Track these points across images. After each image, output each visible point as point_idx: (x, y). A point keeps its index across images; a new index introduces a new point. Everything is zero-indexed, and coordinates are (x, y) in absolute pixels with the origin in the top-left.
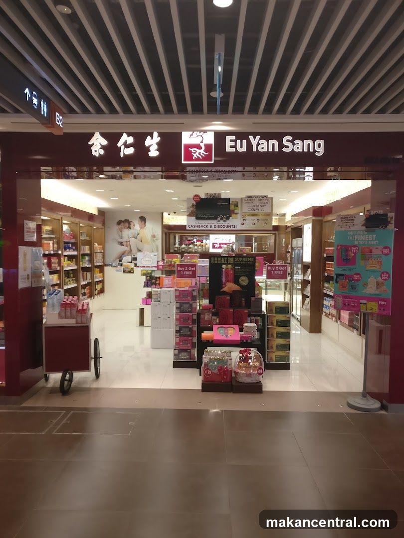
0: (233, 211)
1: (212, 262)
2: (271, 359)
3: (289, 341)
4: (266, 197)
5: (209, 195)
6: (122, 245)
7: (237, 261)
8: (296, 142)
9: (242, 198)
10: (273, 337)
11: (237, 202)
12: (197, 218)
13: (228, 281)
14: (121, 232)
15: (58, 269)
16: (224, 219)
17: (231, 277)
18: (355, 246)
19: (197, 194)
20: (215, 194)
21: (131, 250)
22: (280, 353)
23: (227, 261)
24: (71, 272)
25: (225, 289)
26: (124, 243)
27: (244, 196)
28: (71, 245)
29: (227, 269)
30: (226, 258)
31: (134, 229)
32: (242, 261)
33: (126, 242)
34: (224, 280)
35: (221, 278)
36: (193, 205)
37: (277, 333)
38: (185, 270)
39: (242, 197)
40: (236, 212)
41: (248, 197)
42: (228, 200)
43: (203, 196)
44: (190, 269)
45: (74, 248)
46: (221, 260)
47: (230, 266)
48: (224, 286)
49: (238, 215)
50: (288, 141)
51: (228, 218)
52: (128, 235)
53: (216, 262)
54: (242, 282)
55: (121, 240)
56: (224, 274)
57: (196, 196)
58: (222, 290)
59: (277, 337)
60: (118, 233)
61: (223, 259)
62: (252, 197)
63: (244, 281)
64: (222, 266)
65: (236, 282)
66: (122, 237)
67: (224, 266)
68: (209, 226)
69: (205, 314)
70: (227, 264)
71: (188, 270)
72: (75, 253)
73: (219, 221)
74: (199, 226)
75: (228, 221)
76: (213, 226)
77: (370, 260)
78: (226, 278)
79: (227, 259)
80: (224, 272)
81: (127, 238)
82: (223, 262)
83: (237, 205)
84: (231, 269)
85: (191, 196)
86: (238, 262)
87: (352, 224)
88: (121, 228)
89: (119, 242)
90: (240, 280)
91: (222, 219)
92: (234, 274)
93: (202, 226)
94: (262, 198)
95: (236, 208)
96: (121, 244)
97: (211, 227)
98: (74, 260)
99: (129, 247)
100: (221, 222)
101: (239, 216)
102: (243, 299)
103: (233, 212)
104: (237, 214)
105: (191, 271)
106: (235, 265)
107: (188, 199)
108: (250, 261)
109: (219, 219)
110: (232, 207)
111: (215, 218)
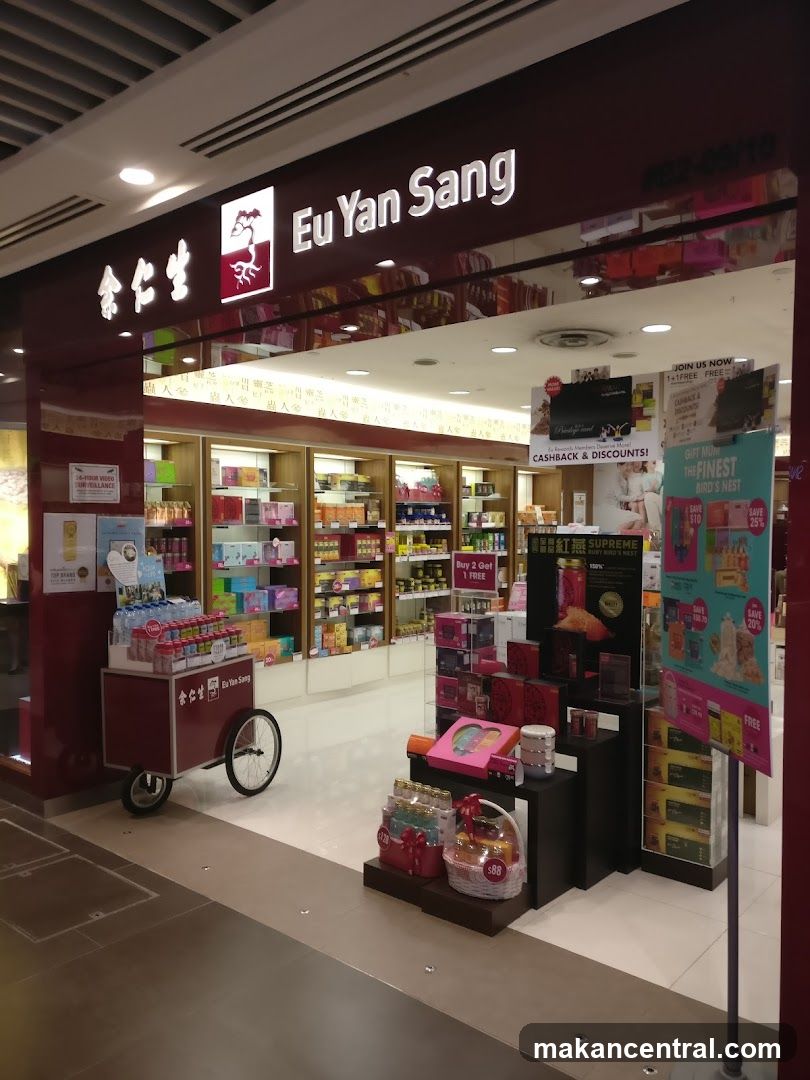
0: (641, 410)
1: (535, 549)
2: (655, 842)
3: (709, 800)
4: (728, 361)
5: (581, 373)
6: (628, 509)
7: (595, 548)
8: (442, 179)
9: (662, 374)
10: (661, 781)
11: (650, 385)
12: (553, 438)
13: (571, 603)
14: (626, 479)
15: (379, 558)
16: (618, 435)
17: (579, 592)
18: (696, 501)
19: (556, 375)
20: (596, 370)
21: (646, 520)
22: (681, 831)
23: (570, 549)
24: (439, 566)
25: (564, 624)
26: (632, 505)
27: (667, 367)
28: (433, 512)
29: (568, 568)
30: (567, 540)
31: (653, 471)
32: (607, 548)
33: (637, 501)
34: (561, 598)
35: (555, 593)
36: (544, 405)
37: (672, 768)
38: (471, 569)
39: (662, 370)
40: (646, 412)
41: (679, 368)
42: (626, 381)
43: (567, 379)
44: (482, 566)
45: (444, 516)
46: (555, 544)
47: (576, 562)
48: (560, 614)
49: (653, 419)
50: (423, 182)
51: (626, 432)
52: (641, 486)
53: (543, 550)
54: (606, 607)
55: (626, 498)
56: (561, 583)
57: (554, 380)
58: (556, 626)
59: (672, 781)
60: (620, 481)
61: (559, 541)
62: (690, 366)
63: (612, 604)
64: (556, 560)
65: (592, 608)
66: (627, 492)
67: (562, 562)
68: (580, 456)
69: (466, 685)
70: (569, 556)
71: (478, 570)
72: (447, 527)
73: (604, 441)
74: (557, 457)
75: (626, 440)
76: (590, 455)
77: (724, 551)
78: (567, 593)
79: (570, 543)
80: (561, 577)
81: (639, 493)
82: (559, 550)
83: (648, 394)
84: (580, 569)
85: (541, 383)
86: (597, 552)
87: (692, 420)
88: (627, 470)
89: (621, 503)
90: (602, 602)
91: (611, 434)
92: (587, 581)
93: (564, 457)
94: (717, 368)
95: (647, 401)
96: (626, 506)
97: (585, 457)
98: (444, 541)
99: (641, 511)
100: (610, 442)
101: (655, 423)
102: (573, 656)
103: (640, 414)
104: (648, 417)
105: (481, 571)
106: (588, 558)
107: (535, 391)
108: (627, 549)
109: (604, 435)
110: (637, 400)
111: (595, 434)
